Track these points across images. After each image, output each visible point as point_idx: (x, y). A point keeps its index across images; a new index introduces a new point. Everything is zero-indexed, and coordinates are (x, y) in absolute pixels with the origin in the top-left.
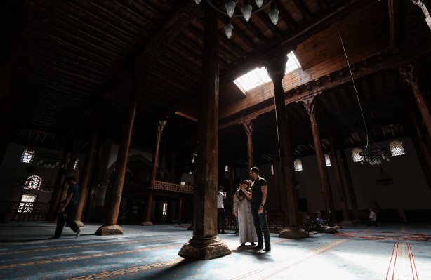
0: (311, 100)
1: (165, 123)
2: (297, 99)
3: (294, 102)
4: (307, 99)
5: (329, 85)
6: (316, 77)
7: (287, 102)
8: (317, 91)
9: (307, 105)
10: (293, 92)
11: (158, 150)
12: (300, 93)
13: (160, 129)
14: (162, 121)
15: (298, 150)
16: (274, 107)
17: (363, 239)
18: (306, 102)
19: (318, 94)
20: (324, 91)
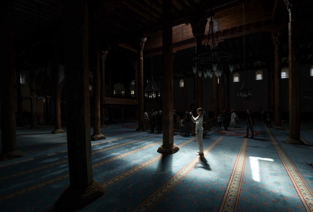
0: (216, 45)
1: (107, 52)
5: (229, 36)
8: (221, 39)
13: (104, 57)
14: (105, 51)
16: (195, 45)
19: (221, 42)
20: (225, 40)
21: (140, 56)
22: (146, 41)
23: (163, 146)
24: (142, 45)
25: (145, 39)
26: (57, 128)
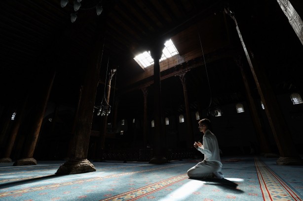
2: (175, 74)
3: (174, 76)
4: (182, 74)
5: (195, 66)
6: (187, 60)
7: (169, 75)
9: (181, 78)
10: (173, 69)
12: (177, 70)
19: (188, 71)
20: (192, 69)
25: (115, 70)
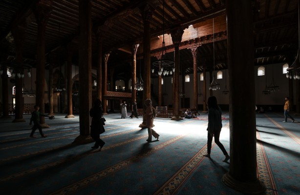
0: (195, 49)
1: (109, 55)
2: (188, 47)
3: (187, 49)
4: (193, 48)
5: (206, 42)
7: (180, 48)
8: (199, 44)
10: (186, 43)
11: (106, 73)
12: (190, 44)
13: (106, 59)
14: (107, 54)
15: (188, 70)
16: (173, 50)
17: (202, 120)
18: (192, 49)
19: (200, 46)
20: (203, 45)
21: (133, 59)
22: (139, 47)
23: (143, 123)
24: (135, 50)
25: (138, 45)
26: (69, 114)
